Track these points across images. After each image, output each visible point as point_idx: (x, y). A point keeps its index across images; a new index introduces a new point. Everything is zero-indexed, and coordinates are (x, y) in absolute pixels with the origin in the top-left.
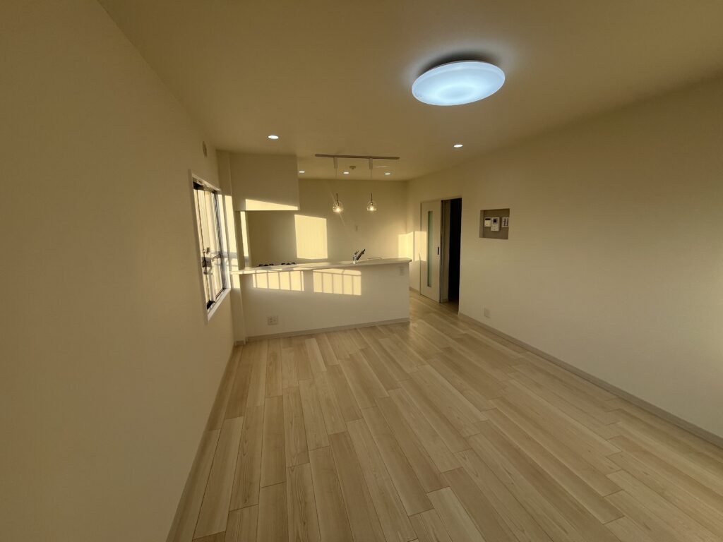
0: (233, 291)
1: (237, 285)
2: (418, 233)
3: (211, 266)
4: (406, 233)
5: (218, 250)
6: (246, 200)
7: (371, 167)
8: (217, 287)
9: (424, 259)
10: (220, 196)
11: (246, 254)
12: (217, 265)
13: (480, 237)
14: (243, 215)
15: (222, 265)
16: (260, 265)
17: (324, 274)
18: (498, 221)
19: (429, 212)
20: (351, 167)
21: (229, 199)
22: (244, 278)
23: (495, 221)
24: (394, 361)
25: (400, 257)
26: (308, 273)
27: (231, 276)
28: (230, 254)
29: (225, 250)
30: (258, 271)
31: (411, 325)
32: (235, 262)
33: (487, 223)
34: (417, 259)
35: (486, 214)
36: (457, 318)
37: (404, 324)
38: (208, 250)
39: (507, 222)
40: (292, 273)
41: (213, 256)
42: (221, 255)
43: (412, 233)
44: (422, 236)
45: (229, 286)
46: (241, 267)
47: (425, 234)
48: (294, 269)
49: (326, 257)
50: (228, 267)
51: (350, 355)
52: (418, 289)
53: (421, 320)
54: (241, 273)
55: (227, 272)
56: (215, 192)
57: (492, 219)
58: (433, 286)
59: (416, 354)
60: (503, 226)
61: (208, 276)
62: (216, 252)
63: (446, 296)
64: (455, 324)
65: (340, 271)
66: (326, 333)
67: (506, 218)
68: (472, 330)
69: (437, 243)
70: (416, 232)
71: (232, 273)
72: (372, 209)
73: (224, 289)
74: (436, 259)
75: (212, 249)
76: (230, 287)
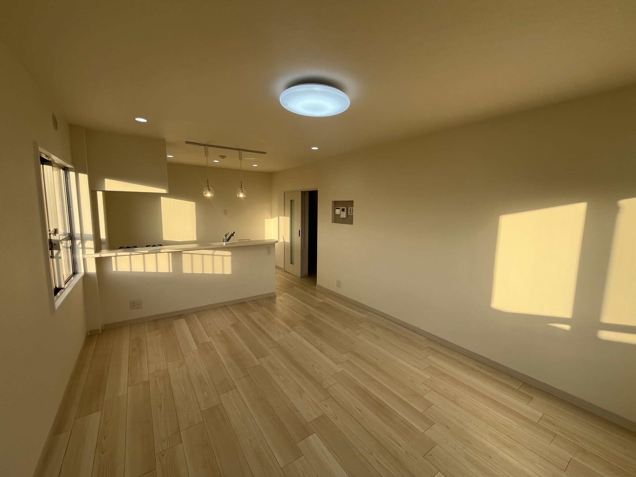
0: (86, 276)
1: (92, 269)
2: (282, 218)
3: (58, 249)
4: (272, 218)
5: (68, 231)
6: (106, 180)
7: (241, 158)
8: (66, 271)
9: (288, 240)
10: (72, 174)
11: (103, 235)
12: (67, 248)
13: (332, 223)
14: (100, 194)
15: (73, 248)
16: (120, 248)
17: (194, 255)
18: (345, 210)
19: (291, 201)
20: (221, 156)
21: (84, 178)
22: (99, 262)
23: (343, 210)
24: (264, 332)
25: (266, 239)
26: (177, 255)
27: (84, 260)
28: (84, 237)
29: (77, 231)
30: (119, 254)
31: (278, 298)
32: (90, 244)
33: (338, 211)
34: (281, 240)
35: (336, 204)
36: (315, 290)
37: (271, 298)
38: (56, 231)
39: (352, 211)
40: (158, 254)
41: (61, 238)
42: (71, 237)
43: (277, 218)
44: (285, 221)
45: (81, 271)
46: (98, 249)
47: (288, 219)
48: (162, 251)
49: (195, 239)
50: (81, 251)
51: (221, 331)
52: (283, 267)
53: (286, 294)
54: (98, 255)
55: (80, 256)
56: (66, 169)
57: (341, 208)
58: (294, 264)
59: (283, 324)
60: (349, 214)
61: (55, 260)
62: (65, 234)
63: (306, 271)
64: (314, 295)
65: (211, 252)
66: (195, 313)
67: (351, 208)
68: (328, 299)
69: (298, 227)
70: (280, 217)
71: (86, 257)
72: (241, 195)
73: (75, 273)
74: (298, 240)
75: (61, 231)
76: (83, 271)
